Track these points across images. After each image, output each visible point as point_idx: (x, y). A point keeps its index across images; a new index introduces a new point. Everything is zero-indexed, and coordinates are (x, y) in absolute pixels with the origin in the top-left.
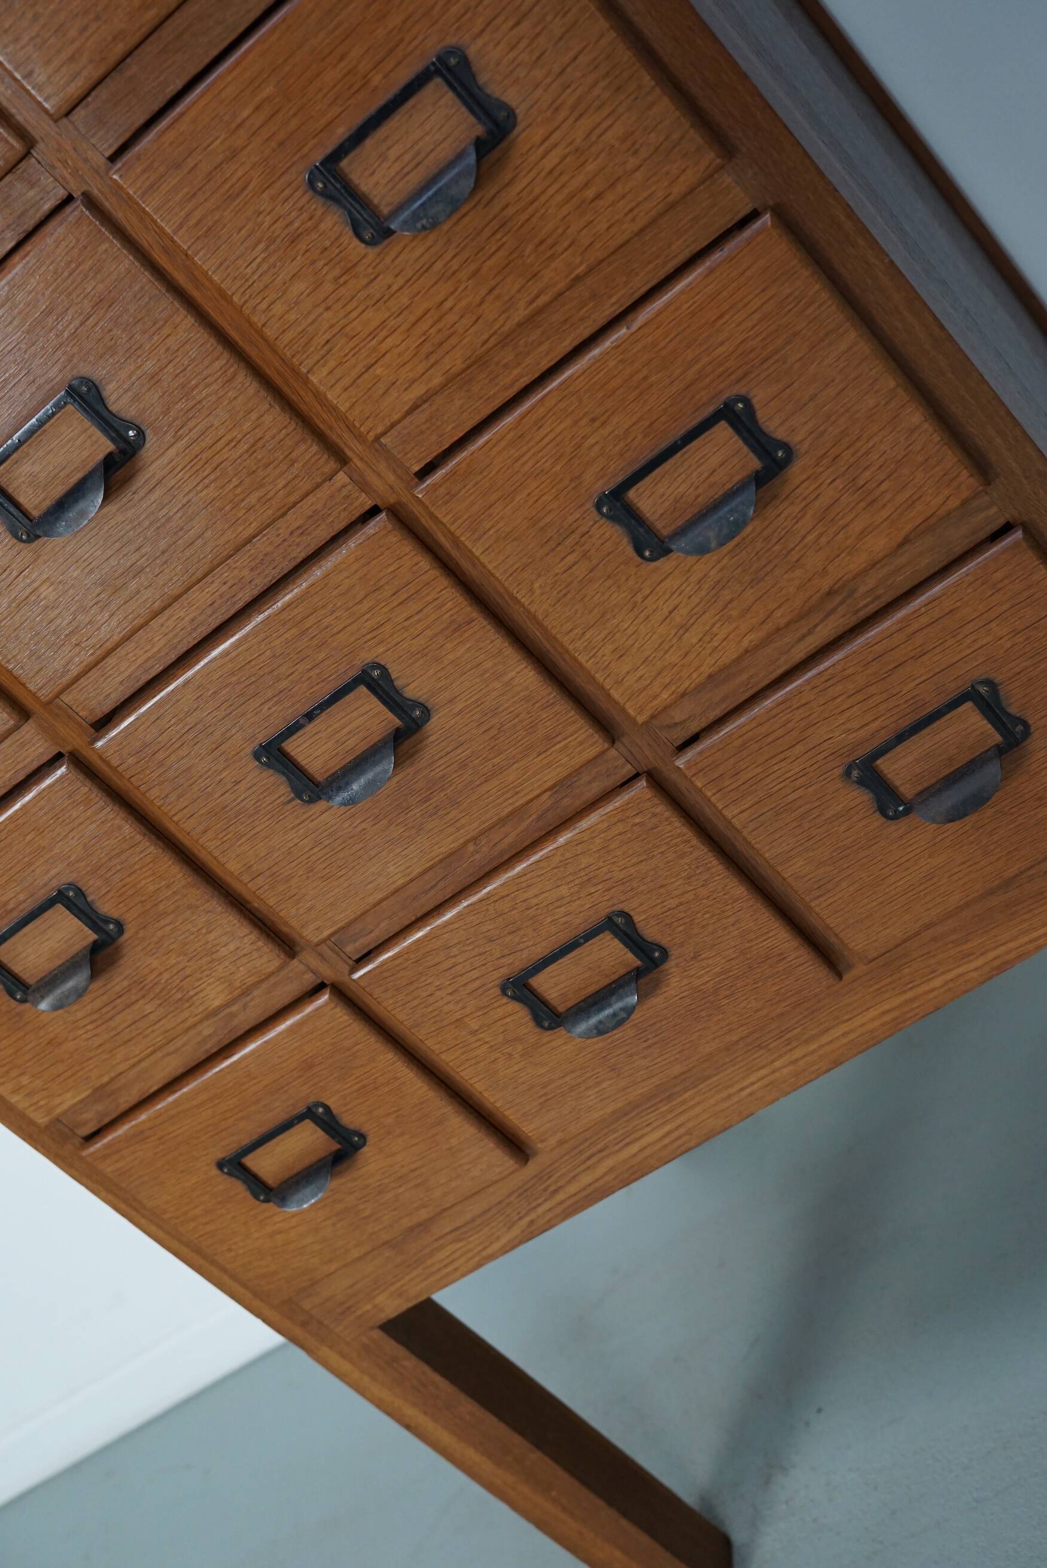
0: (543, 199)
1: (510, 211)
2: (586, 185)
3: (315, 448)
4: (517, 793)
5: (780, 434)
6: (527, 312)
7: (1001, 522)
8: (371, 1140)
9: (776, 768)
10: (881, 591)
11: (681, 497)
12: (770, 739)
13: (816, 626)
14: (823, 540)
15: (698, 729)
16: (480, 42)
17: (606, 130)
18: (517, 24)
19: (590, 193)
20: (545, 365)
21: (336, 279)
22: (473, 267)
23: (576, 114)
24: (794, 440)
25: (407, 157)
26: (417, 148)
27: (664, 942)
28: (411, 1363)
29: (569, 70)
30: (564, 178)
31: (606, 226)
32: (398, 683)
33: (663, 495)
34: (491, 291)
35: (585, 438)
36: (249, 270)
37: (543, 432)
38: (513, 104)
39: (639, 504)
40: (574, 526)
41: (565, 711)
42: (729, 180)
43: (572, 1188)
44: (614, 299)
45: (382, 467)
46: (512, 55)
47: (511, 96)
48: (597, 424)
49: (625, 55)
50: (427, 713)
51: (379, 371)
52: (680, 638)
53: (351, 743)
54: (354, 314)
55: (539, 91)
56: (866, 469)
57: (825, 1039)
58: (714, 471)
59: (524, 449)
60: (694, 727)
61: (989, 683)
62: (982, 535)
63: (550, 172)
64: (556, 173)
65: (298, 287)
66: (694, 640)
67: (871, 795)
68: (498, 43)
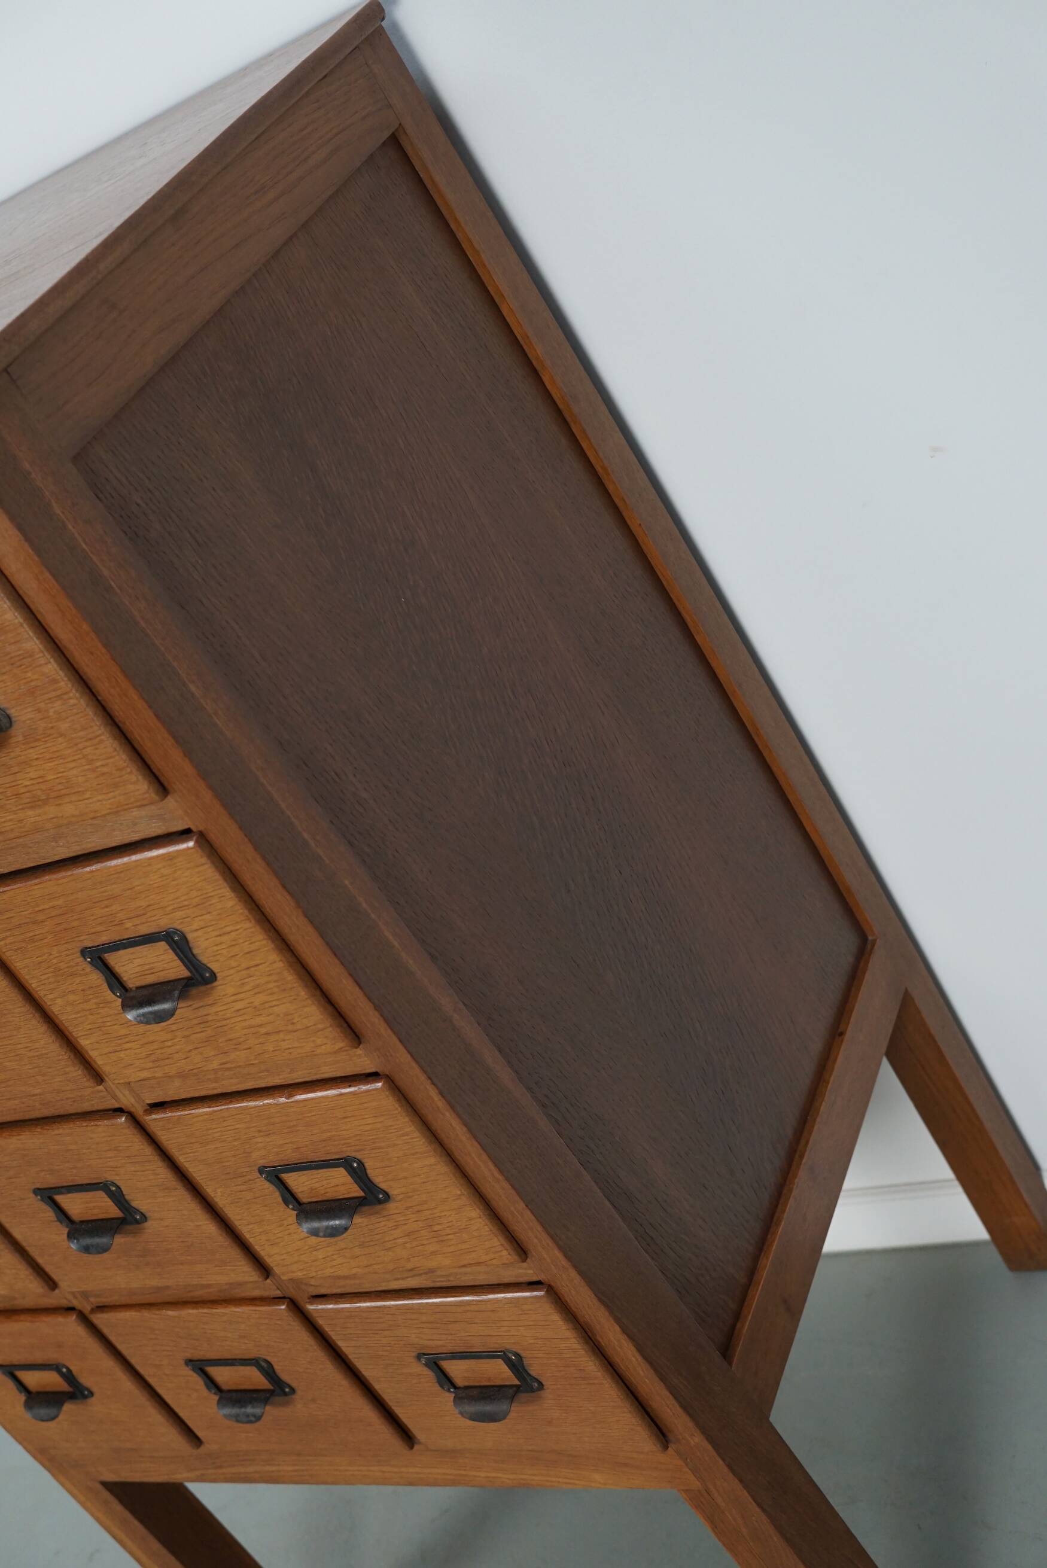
0: (233, 1021)
1: (210, 1018)
2: (260, 1026)
3: (80, 1072)
4: (201, 1278)
5: (383, 1186)
6: (219, 1067)
7: (535, 1279)
8: (96, 1396)
9: (371, 1335)
10: (452, 1279)
11: (316, 1189)
12: (369, 1321)
13: (407, 1278)
14: (408, 1245)
15: (326, 1293)
16: (196, 934)
17: (275, 1006)
18: (220, 935)
19: (263, 1030)
20: (234, 1089)
21: (96, 1004)
22: (186, 1033)
23: (256, 991)
24: (391, 1192)
25: (146, 967)
26: (152, 965)
27: (294, 1384)
28: (118, 1507)
29: (252, 969)
30: (246, 1017)
31: (272, 1049)
32: (127, 1197)
33: (303, 1183)
34: (196, 1049)
35: (254, 1137)
36: (43, 977)
37: (225, 1124)
38: (216, 971)
39: (287, 1181)
40: (244, 1174)
41: (234, 1253)
42: (361, 1052)
43: (233, 1470)
44: (281, 1077)
45: (127, 1093)
46: (215, 948)
47: (214, 967)
48: (262, 1134)
49: (290, 977)
50: (144, 1218)
51: (122, 1055)
52: (311, 1252)
53: (96, 1211)
54: (108, 1024)
55: (232, 972)
56: (438, 1224)
57: (404, 1470)
58: (337, 1186)
59: (214, 1126)
60: (323, 1291)
61: (517, 1355)
62: (521, 1280)
63: (238, 1010)
64: (242, 1012)
65: (71, 997)
66: (321, 1257)
67: (434, 1374)
68: (207, 939)
